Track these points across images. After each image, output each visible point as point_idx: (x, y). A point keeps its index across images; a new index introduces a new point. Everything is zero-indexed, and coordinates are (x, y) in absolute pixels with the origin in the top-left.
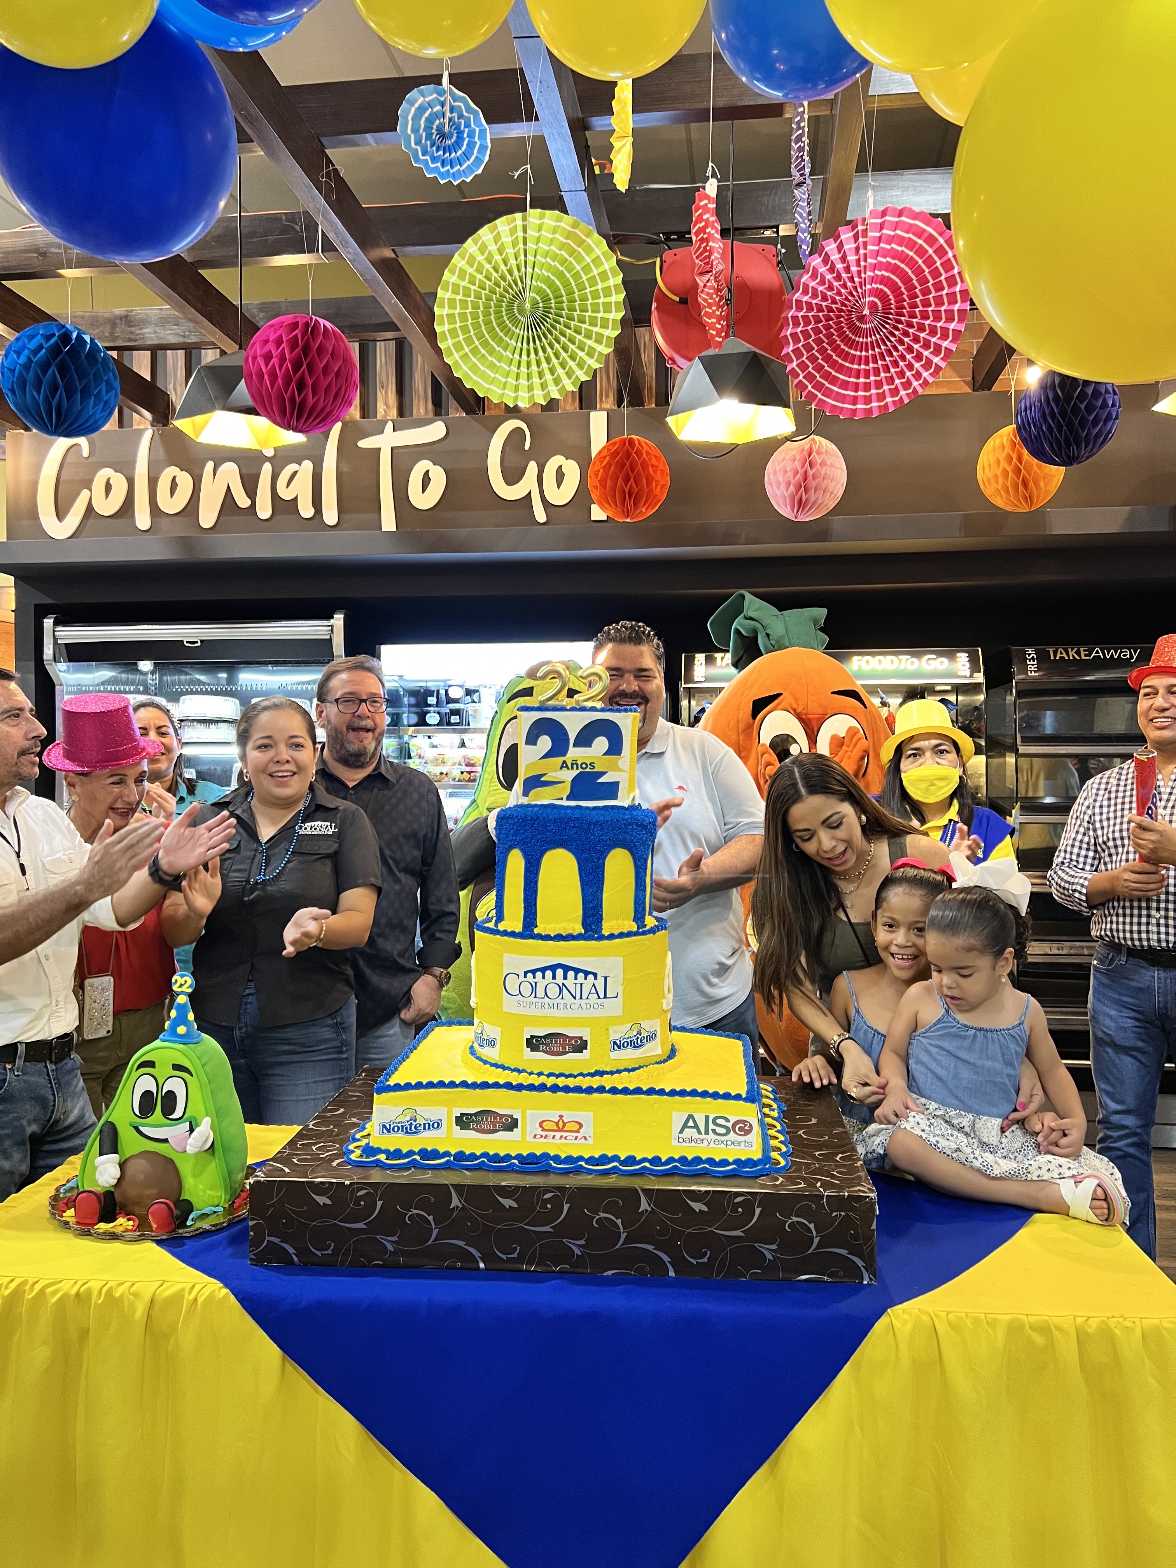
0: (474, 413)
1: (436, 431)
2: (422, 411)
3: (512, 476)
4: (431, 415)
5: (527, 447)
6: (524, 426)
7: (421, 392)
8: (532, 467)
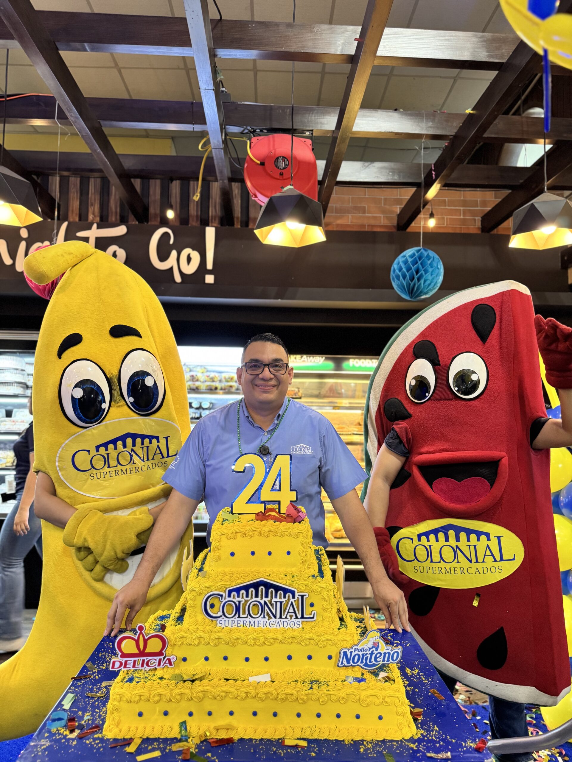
0: (143, 223)
1: (121, 230)
2: (114, 219)
3: (163, 256)
4: (118, 222)
5: (172, 242)
6: (170, 231)
7: (114, 209)
8: (174, 253)
